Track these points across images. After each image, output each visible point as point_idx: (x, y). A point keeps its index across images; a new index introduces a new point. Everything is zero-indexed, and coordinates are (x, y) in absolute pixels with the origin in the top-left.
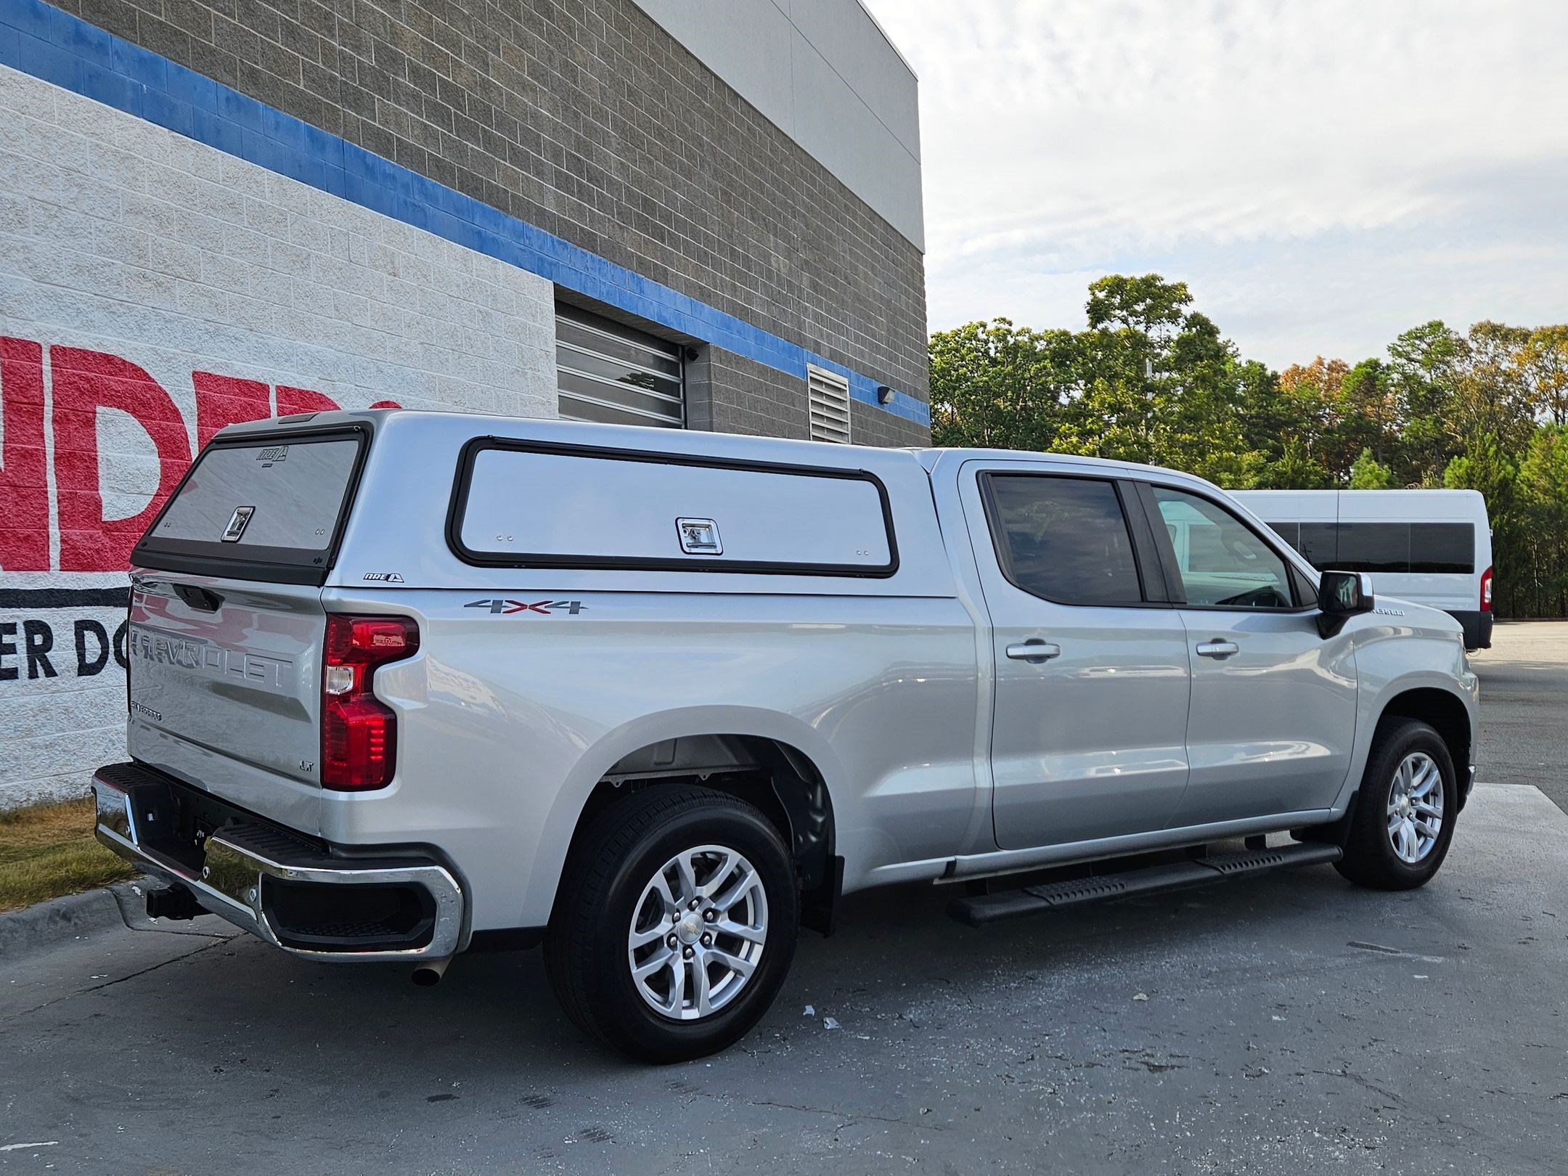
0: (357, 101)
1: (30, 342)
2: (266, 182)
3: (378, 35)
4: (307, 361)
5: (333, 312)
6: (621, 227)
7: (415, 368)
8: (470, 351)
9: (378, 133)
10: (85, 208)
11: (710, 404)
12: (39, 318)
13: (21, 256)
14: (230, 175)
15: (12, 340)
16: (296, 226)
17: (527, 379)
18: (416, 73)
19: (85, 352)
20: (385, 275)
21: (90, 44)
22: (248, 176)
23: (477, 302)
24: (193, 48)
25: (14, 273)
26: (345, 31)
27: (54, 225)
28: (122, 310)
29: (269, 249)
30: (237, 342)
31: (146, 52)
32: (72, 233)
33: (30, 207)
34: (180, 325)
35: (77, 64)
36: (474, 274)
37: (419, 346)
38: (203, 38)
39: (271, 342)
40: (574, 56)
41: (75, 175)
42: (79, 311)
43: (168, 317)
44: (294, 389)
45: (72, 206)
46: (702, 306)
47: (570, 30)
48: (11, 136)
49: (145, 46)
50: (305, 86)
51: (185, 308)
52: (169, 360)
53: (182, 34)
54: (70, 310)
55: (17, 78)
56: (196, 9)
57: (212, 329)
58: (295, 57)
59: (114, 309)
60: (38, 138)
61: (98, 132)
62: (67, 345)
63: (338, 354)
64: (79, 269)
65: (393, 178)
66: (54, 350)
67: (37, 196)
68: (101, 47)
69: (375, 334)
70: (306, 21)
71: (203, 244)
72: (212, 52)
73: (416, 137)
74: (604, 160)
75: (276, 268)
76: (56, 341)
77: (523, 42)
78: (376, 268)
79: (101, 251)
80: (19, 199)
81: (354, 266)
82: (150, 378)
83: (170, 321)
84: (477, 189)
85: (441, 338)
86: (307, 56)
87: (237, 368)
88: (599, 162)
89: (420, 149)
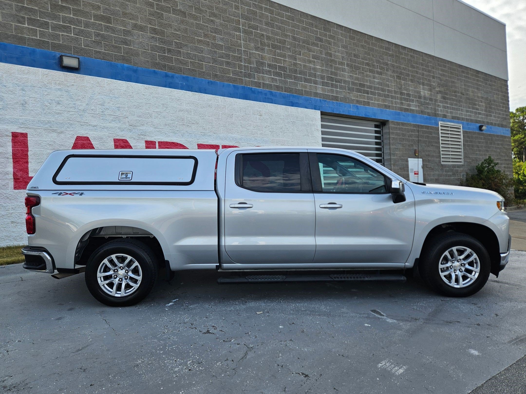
0: (249, 76)
1: (152, 141)
2: (220, 99)
3: (257, 59)
4: (231, 139)
5: (240, 127)
6: (349, 93)
7: (268, 137)
8: (288, 132)
9: (256, 82)
10: (167, 112)
11: (389, 137)
12: (155, 136)
13: (150, 124)
14: (209, 99)
15: (148, 141)
16: (229, 108)
17: (309, 137)
18: (269, 66)
19: (167, 142)
20: (258, 116)
21: (169, 76)
22: (214, 99)
23: (290, 119)
24: (198, 72)
25: (149, 127)
26: (246, 60)
27: (160, 116)
28: (178, 132)
29: (220, 115)
30: (210, 136)
31: (185, 75)
32: (164, 117)
33: (153, 113)
34: (194, 134)
35: (166, 81)
36: (290, 112)
37: (269, 132)
38: (201, 70)
39: (220, 135)
40: (331, 50)
41: (165, 105)
42: (166, 134)
43: (190, 133)
44: (227, 146)
45: (164, 112)
46: (386, 110)
47: (330, 44)
48: (148, 99)
49: (184, 74)
50: (232, 75)
51: (195, 130)
52: (190, 142)
53: (195, 70)
54: (163, 134)
55: (150, 87)
56: (199, 64)
57: (203, 134)
58: (229, 69)
59: (175, 132)
60: (156, 99)
61: (171, 95)
62: (162, 141)
63: (242, 136)
64: (166, 125)
65: (261, 92)
66: (159, 142)
67: (154, 111)
68: (173, 77)
69: (254, 131)
70: (233, 60)
71: (200, 115)
72: (204, 72)
73: (270, 81)
74: (343, 76)
75: (222, 118)
76: (159, 140)
77: (310, 50)
78: (255, 115)
79: (172, 120)
80: (150, 112)
81: (247, 115)
82: (185, 146)
83: (191, 133)
84: (291, 91)
85: (277, 129)
86: (233, 68)
87: (210, 142)
88: (340, 76)
89: (270, 84)
